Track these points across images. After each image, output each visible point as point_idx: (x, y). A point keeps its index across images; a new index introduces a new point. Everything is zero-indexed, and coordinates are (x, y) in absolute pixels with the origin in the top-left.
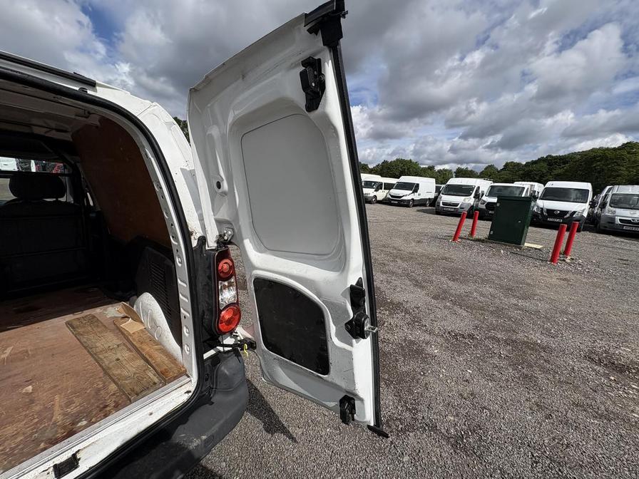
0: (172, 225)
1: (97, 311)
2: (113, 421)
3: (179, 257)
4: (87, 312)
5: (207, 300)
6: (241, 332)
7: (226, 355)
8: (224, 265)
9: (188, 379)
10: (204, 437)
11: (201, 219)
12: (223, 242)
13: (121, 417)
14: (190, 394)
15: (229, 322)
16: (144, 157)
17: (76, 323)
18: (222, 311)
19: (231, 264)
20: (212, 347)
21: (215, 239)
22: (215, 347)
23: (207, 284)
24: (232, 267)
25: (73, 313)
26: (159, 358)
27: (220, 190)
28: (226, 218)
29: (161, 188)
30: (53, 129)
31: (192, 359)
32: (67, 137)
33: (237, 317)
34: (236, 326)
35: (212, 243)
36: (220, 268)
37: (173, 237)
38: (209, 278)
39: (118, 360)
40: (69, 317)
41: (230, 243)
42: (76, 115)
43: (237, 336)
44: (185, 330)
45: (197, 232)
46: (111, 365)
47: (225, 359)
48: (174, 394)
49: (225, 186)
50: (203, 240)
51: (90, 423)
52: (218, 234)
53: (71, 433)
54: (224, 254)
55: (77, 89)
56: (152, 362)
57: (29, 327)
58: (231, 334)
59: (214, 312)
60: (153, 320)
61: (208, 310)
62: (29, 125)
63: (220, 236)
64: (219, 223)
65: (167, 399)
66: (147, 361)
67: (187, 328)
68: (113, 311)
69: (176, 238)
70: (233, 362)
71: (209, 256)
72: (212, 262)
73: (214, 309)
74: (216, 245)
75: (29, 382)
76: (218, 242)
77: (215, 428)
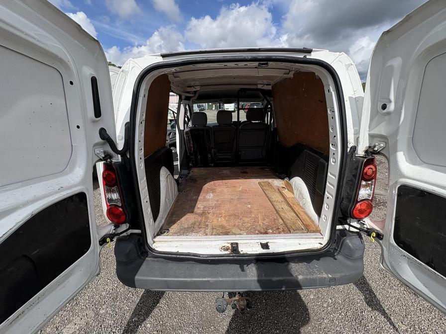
0: (335, 136)
1: (270, 180)
2: (283, 237)
3: (334, 158)
4: (266, 180)
5: (349, 191)
6: (368, 223)
7: (351, 234)
8: (369, 170)
9: (321, 236)
10: (330, 276)
11: (357, 133)
12: (371, 152)
13: (287, 237)
14: (322, 246)
15: (361, 212)
16: (326, 92)
17: (262, 184)
18: (359, 202)
19: (374, 170)
20: (342, 224)
21: (364, 149)
22: (344, 225)
23: (351, 181)
24: (375, 172)
25: (261, 178)
26: (304, 217)
27: (385, 111)
28: (383, 133)
29: (333, 112)
30: (264, 85)
31: (327, 225)
32: (269, 88)
33: (368, 211)
34: (366, 217)
35: (361, 152)
36: (365, 171)
37: (332, 145)
38: (354, 176)
39: (282, 208)
40: (259, 180)
41: (378, 153)
42: (284, 74)
43: (364, 224)
44: (325, 206)
45: (351, 143)
46: (280, 210)
47: (350, 236)
48: (313, 241)
49: (391, 107)
50: (354, 149)
51: (273, 233)
52: (368, 146)
53: (266, 233)
54: (371, 162)
55: (302, 57)
56: (301, 217)
57: (246, 180)
58: (359, 221)
59: (352, 201)
60: (301, 194)
61: (347, 198)
62: (256, 85)
63: (370, 147)
64: (372, 137)
65: (308, 241)
66: (297, 215)
67: (327, 205)
68: (277, 183)
69: (335, 145)
70: (356, 240)
71: (357, 161)
72: (360, 165)
73: (353, 199)
74: (363, 153)
75: (249, 203)
76: (366, 152)
77: (338, 275)
